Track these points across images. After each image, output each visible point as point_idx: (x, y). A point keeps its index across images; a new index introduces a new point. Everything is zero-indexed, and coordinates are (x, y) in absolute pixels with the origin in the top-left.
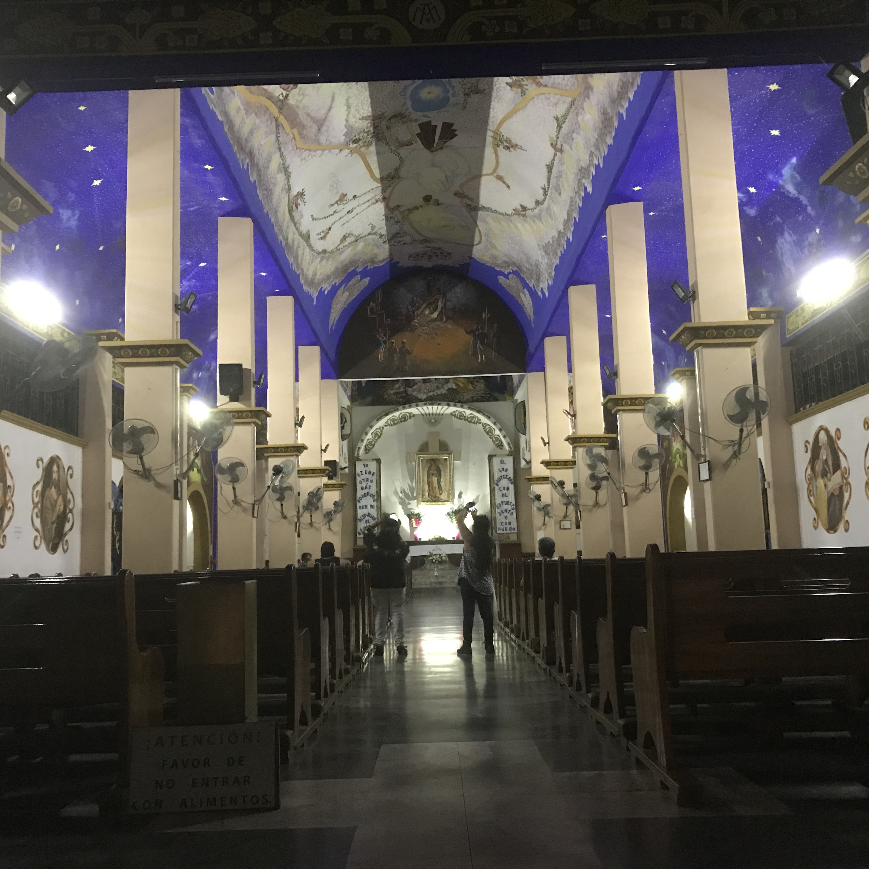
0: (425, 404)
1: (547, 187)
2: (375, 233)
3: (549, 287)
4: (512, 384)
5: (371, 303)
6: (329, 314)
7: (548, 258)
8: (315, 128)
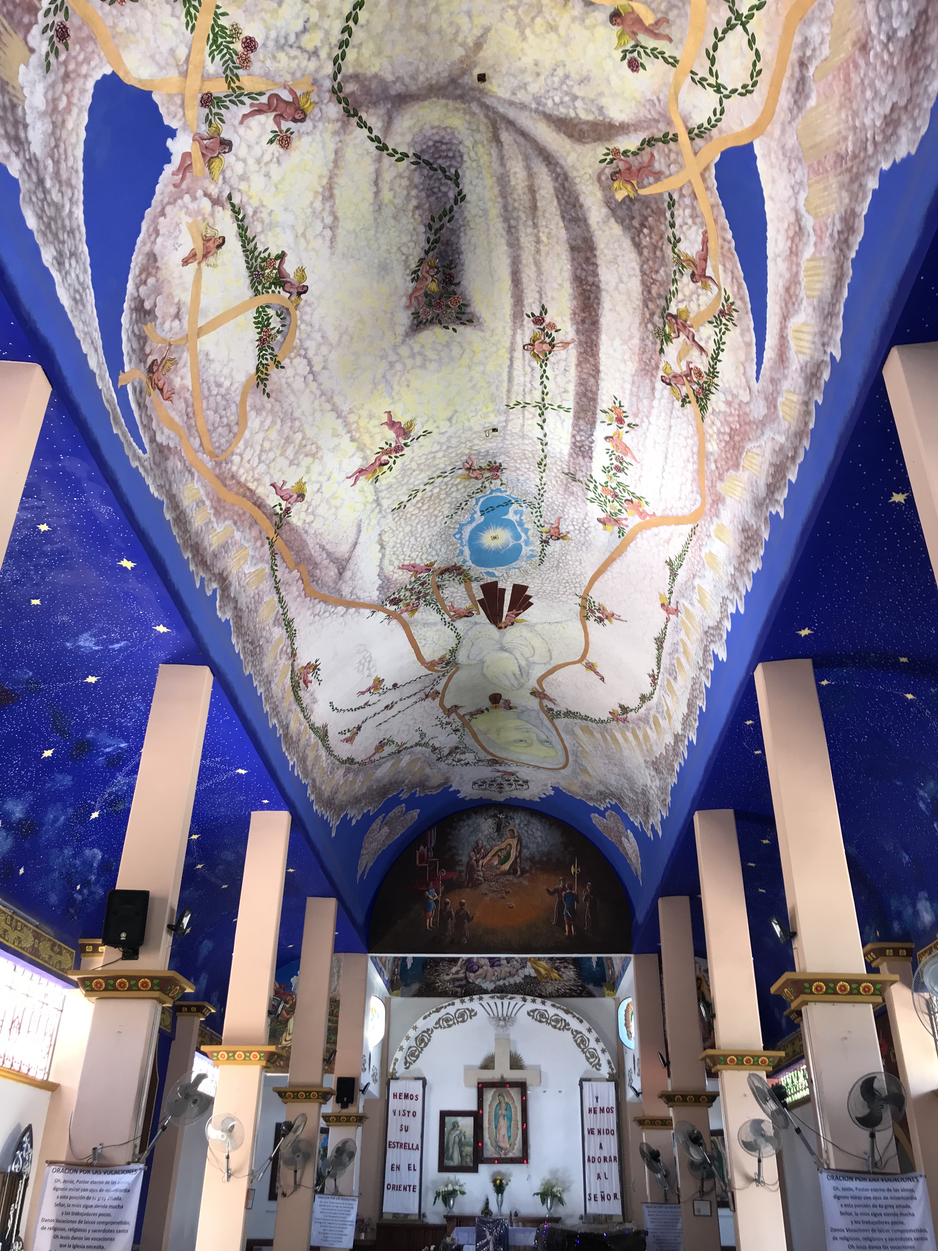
0: (493, 997)
1: (656, 672)
2: (426, 745)
3: (663, 822)
4: (613, 973)
5: (422, 847)
6: (358, 856)
7: (660, 779)
8: (333, 572)
